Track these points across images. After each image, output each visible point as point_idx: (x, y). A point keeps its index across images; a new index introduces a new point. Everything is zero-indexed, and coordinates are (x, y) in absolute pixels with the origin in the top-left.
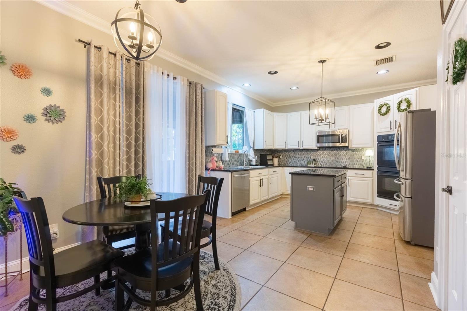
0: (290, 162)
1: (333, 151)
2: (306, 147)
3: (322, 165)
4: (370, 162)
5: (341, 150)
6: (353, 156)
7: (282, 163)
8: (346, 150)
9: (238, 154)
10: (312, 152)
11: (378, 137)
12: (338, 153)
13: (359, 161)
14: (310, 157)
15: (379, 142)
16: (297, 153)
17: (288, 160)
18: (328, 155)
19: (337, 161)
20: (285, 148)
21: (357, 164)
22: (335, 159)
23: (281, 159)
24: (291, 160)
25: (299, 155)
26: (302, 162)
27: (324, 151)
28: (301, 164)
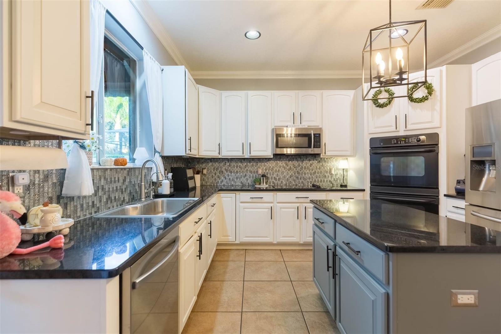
0: (222, 181)
1: (291, 161)
2: (255, 153)
3: (276, 183)
4: (344, 178)
5: (303, 160)
6: (320, 168)
7: (206, 183)
8: (310, 160)
9: (125, 169)
10: (260, 163)
11: (372, 140)
12: (299, 164)
13: (327, 176)
14: (256, 172)
15: (372, 148)
16: (233, 164)
17: (219, 177)
18: (285, 168)
19: (297, 178)
20: (218, 155)
21: (325, 181)
22: (295, 174)
23: (205, 175)
24: (224, 176)
25: (237, 167)
26: (244, 180)
27: (279, 162)
28: (241, 182)
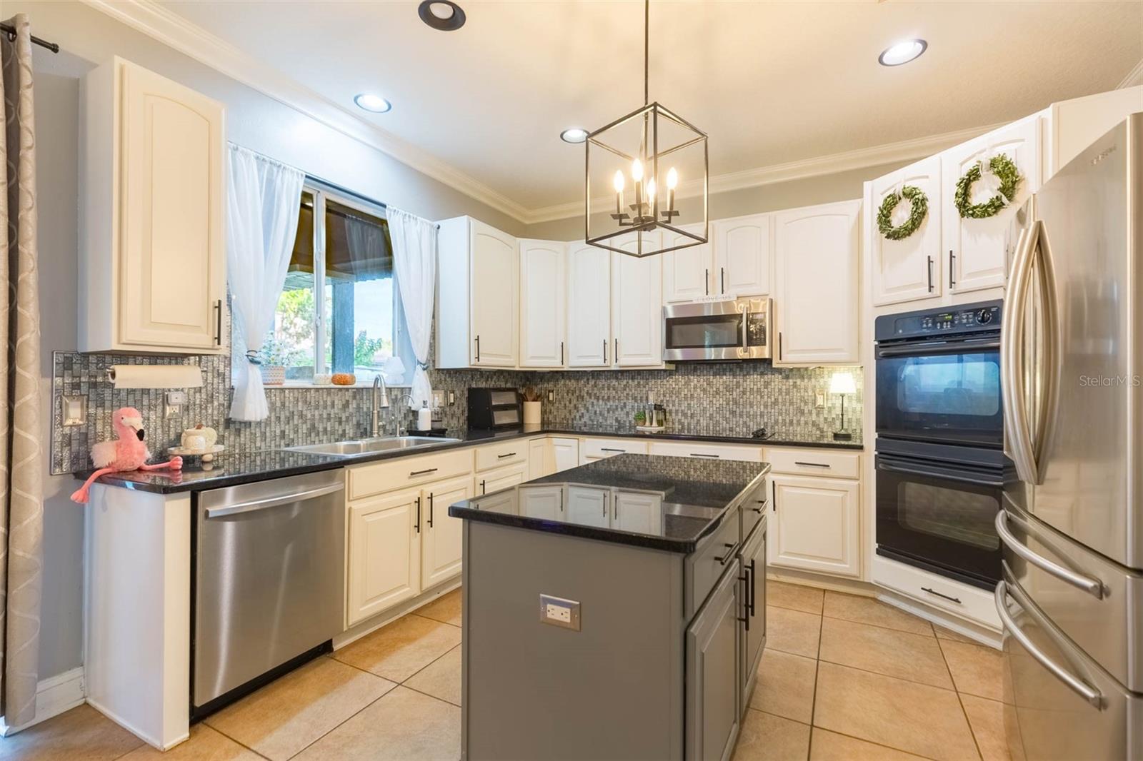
0: (582, 416)
1: (719, 375)
2: (628, 360)
3: (686, 424)
4: (844, 416)
5: (748, 374)
6: (788, 393)
7: (555, 417)
8: (762, 374)
9: (347, 389)
10: (653, 381)
11: (881, 322)
12: (738, 382)
13: (806, 411)
14: (644, 398)
15: (881, 342)
16: (601, 382)
17: (576, 407)
18: (704, 390)
19: (733, 413)
20: (560, 365)
21: (802, 422)
22: (728, 404)
23: (552, 403)
24: (585, 405)
25: (609, 389)
26: (620, 414)
27: (692, 378)
28: (617, 420)
